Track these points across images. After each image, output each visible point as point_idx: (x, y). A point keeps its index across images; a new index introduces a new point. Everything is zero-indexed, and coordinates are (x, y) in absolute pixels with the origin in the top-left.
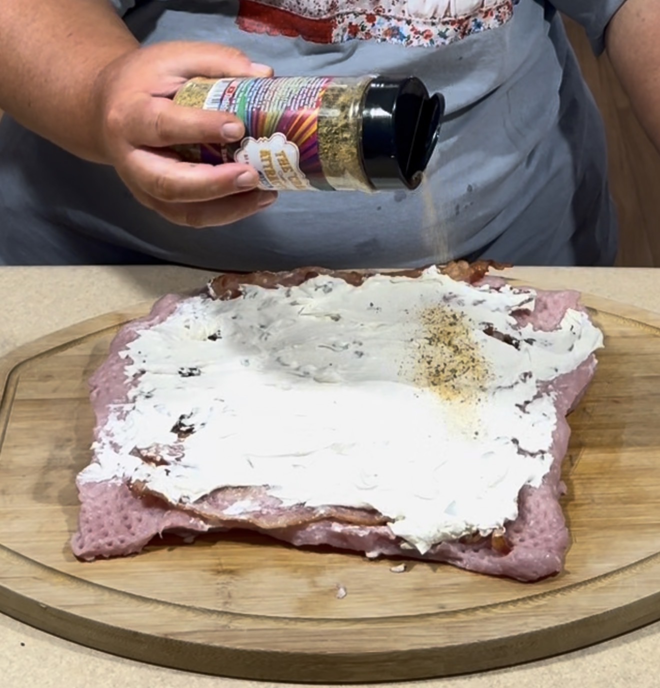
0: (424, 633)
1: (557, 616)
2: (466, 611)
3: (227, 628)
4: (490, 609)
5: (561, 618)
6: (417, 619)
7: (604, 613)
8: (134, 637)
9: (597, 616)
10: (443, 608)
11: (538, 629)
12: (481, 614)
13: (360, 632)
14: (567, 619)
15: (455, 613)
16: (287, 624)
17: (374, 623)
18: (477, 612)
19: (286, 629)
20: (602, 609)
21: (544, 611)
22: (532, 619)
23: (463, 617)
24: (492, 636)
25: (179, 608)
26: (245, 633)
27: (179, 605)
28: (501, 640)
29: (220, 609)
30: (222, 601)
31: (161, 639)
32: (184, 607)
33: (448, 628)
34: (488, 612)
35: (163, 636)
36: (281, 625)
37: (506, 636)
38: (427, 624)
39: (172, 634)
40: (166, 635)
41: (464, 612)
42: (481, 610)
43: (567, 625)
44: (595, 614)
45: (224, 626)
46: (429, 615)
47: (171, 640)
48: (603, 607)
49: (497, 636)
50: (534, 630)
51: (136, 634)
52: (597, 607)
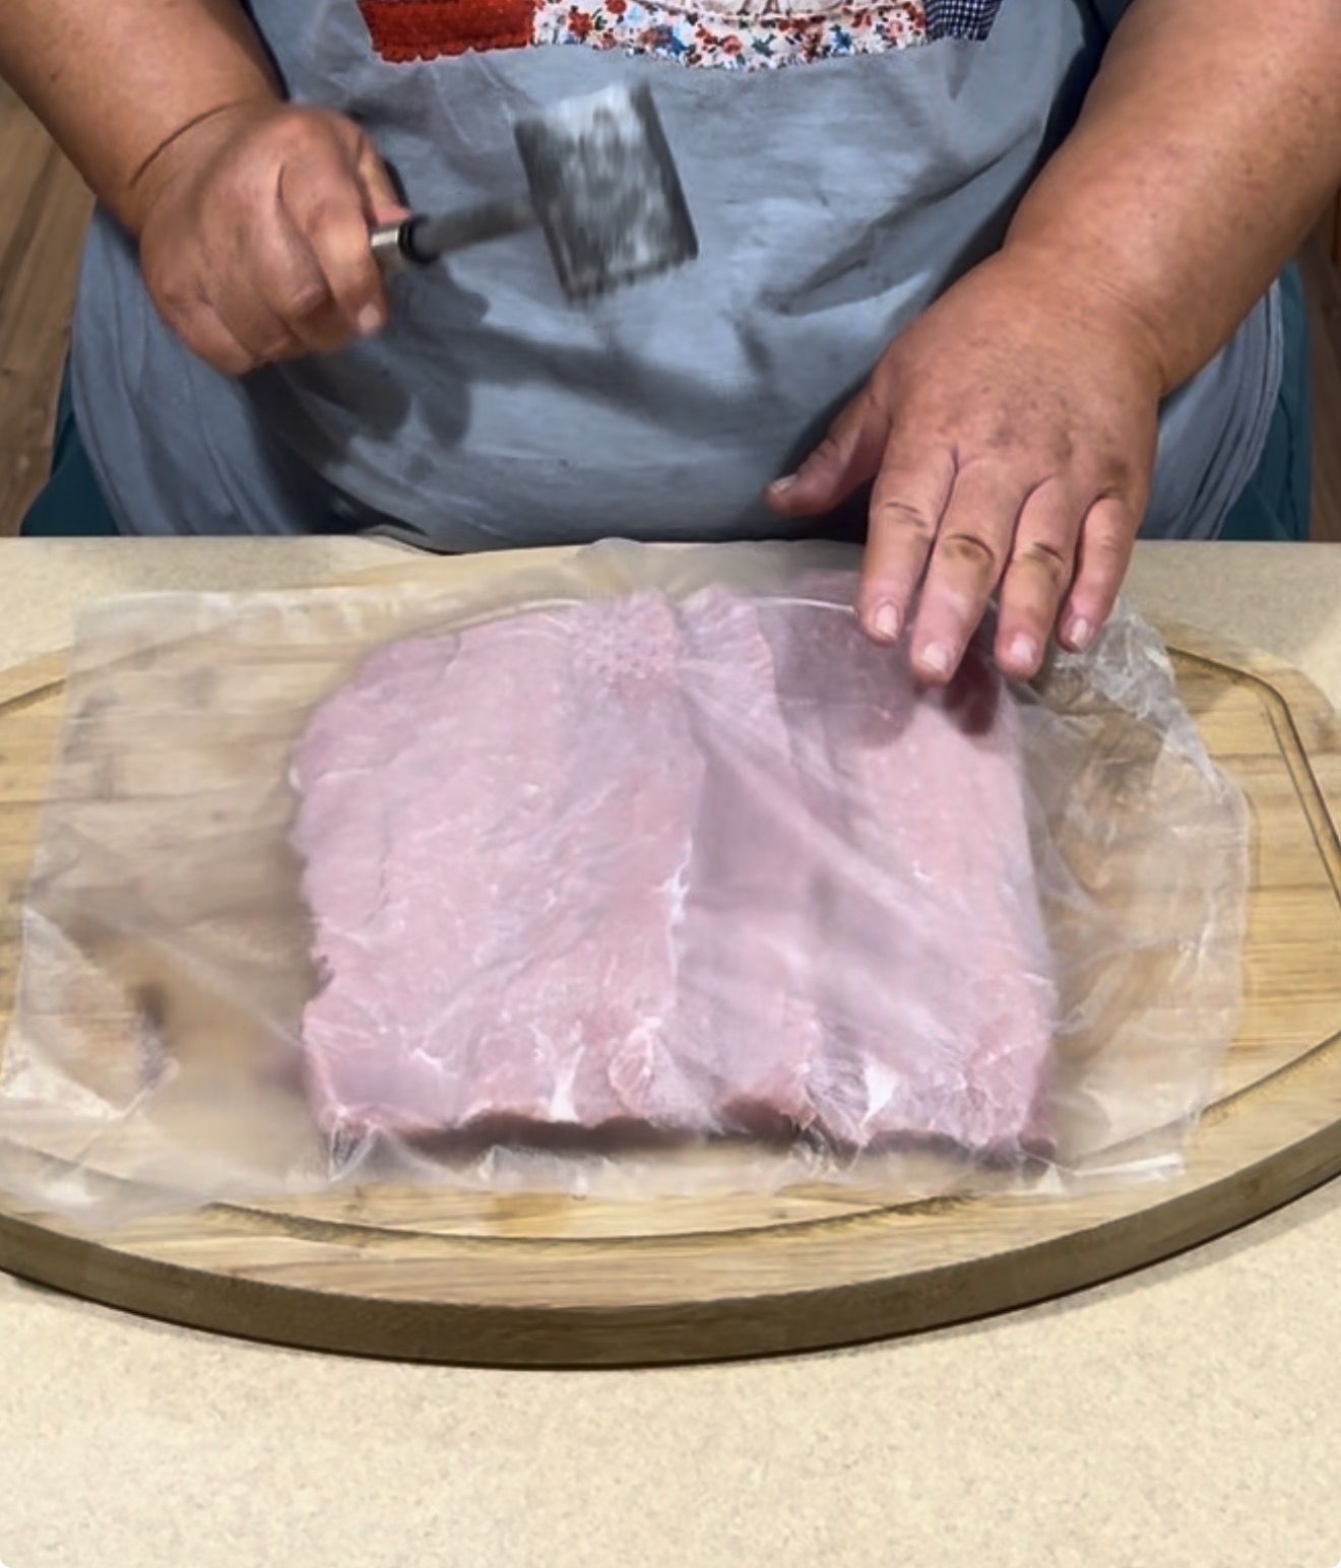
0: (745, 1265)
1: (1008, 1231)
2: (829, 1222)
3: (355, 1259)
4: (875, 1218)
5: (1019, 1237)
6: (732, 1240)
7: (1103, 1227)
8: (170, 1275)
9: (1088, 1232)
10: (782, 1216)
11: (972, 1259)
12: (859, 1228)
13: (620, 1266)
14: (1029, 1239)
15: (806, 1226)
16: (473, 1248)
17: (644, 1247)
18: (850, 1225)
19: (473, 1260)
20: (1098, 1219)
21: (982, 1223)
22: (959, 1240)
23: (821, 1234)
24: (884, 1271)
25: (257, 1218)
26: (392, 1267)
27: (258, 1212)
28: (897, 1279)
29: (339, 1221)
30: (345, 1203)
31: (224, 1279)
32: (267, 1215)
33: (793, 1256)
34: (874, 1224)
35: (227, 1274)
36: (461, 1251)
37: (909, 1270)
38: (748, 1249)
39: (246, 1270)
40: (235, 1270)
41: (824, 1225)
42: (858, 1219)
43: (1029, 1250)
44: (1085, 1228)
45: (348, 1255)
46: (754, 1231)
47: (244, 1282)
48: (1098, 1215)
49: (891, 1271)
50: (964, 1260)
51: (173, 1270)
52: (1087, 1215)
